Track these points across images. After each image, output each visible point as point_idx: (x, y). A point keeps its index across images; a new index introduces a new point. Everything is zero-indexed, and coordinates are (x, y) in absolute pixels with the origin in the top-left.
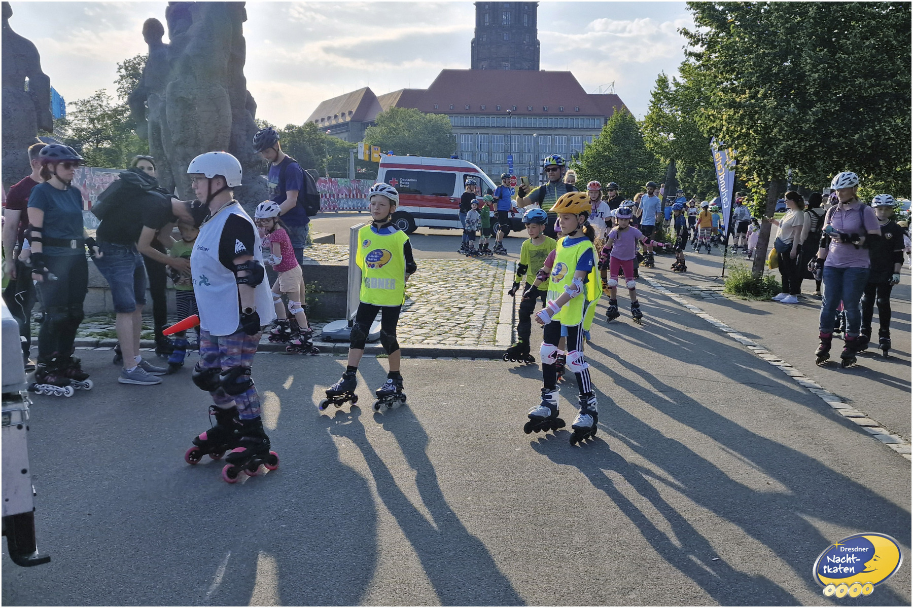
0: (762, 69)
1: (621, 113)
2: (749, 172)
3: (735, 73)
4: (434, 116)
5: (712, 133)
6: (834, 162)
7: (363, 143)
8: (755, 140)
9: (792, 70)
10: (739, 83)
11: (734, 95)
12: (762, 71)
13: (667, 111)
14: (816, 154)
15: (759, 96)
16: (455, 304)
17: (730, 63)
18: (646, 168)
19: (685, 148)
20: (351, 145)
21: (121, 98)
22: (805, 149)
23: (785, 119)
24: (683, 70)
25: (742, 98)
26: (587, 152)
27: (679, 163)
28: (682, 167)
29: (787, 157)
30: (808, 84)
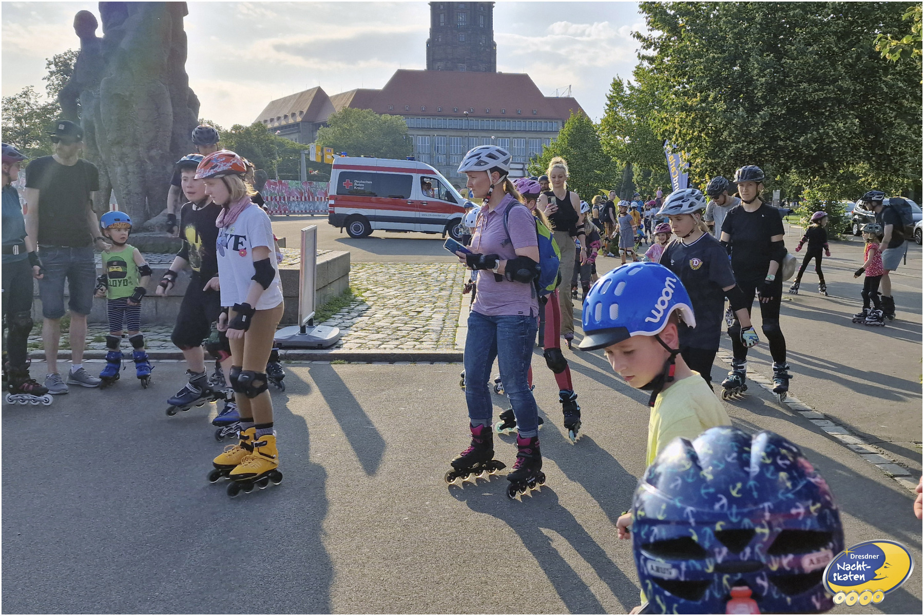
0: (712, 73)
1: (578, 116)
2: (702, 175)
3: (687, 77)
4: (389, 117)
5: (665, 136)
6: (781, 164)
7: (315, 144)
8: (706, 143)
9: (741, 75)
10: (691, 86)
11: (686, 98)
12: (712, 75)
13: (622, 114)
14: (763, 156)
15: (710, 99)
16: (413, 308)
17: (682, 67)
18: (603, 171)
19: (640, 151)
20: (302, 147)
21: (51, 96)
22: (754, 152)
23: (734, 122)
24: (637, 73)
25: (693, 102)
26: (545, 154)
27: (635, 166)
28: (639, 170)
29: (737, 159)
30: (756, 88)
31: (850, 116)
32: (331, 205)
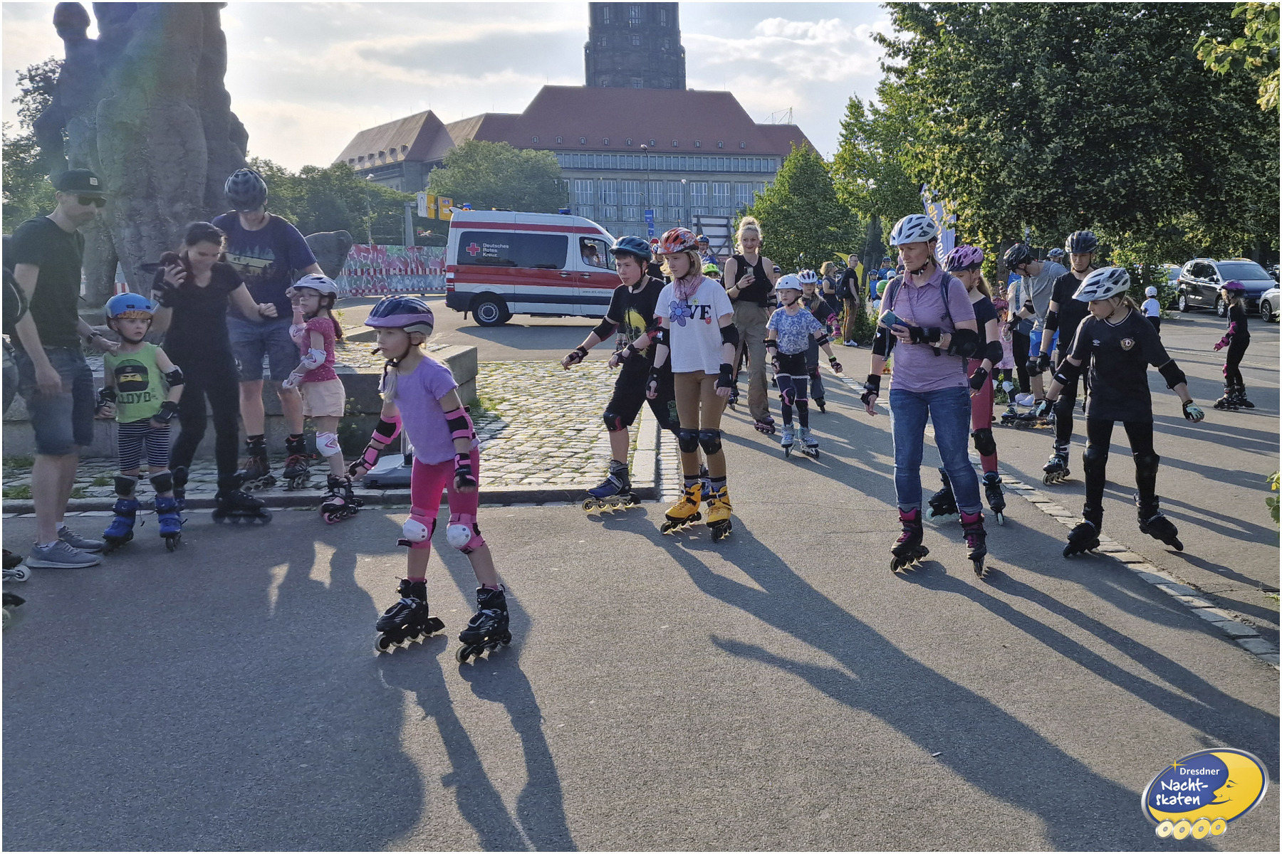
0: (983, 90)
1: (803, 151)
2: (973, 232)
3: (949, 97)
4: (533, 153)
5: (922, 178)
6: (1080, 216)
8: (978, 188)
9: (1023, 93)
10: (955, 109)
11: (949, 125)
12: (983, 94)
13: (863, 148)
14: (1055, 205)
15: (981, 127)
16: (570, 424)
17: (942, 83)
18: (839, 228)
19: (890, 199)
20: (407, 197)
22: (1043, 199)
23: (1015, 158)
24: (882, 91)
25: (959, 131)
26: (757, 205)
27: (884, 221)
29: (1021, 210)
30: (1043, 111)
31: (1170, 150)
32: (450, 280)
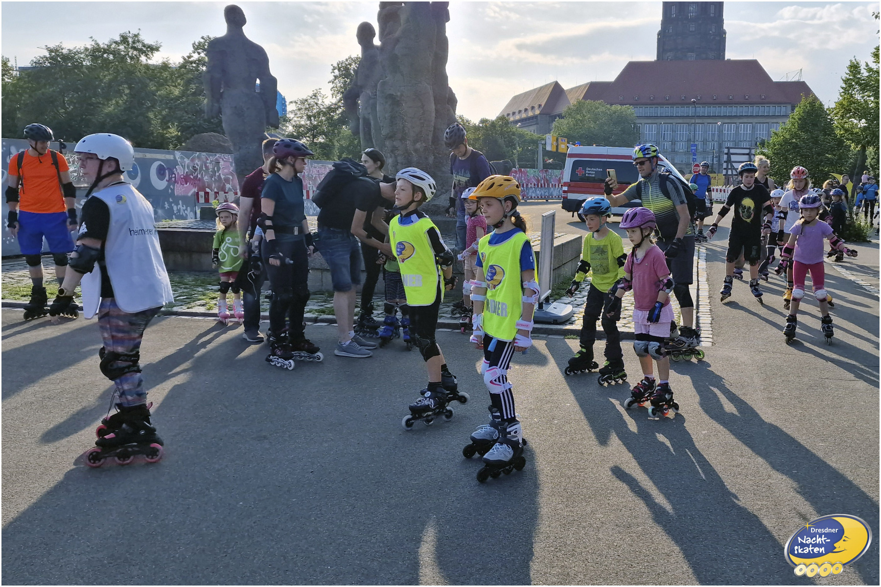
1: (810, 100)
4: (619, 107)
7: (551, 134)
13: (858, 97)
18: (835, 155)
20: (540, 137)
21: (334, 97)
26: (773, 139)
27: (870, 150)
28: (873, 153)
32: (564, 192)
